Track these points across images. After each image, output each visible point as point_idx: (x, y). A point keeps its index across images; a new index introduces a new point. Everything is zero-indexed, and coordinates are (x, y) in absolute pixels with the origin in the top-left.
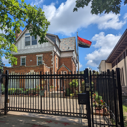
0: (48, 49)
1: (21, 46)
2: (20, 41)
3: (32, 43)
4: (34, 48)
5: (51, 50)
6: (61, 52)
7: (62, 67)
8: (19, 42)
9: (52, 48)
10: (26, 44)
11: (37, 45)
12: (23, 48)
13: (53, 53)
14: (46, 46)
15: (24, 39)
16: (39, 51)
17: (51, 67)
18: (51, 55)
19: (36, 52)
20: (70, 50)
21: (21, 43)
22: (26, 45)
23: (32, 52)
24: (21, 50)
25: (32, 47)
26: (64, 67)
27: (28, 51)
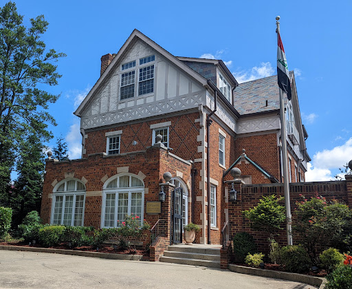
0: (187, 102)
1: (109, 101)
2: (107, 87)
3: (140, 89)
4: (145, 105)
5: (196, 105)
6: (238, 118)
7: (240, 163)
8: (105, 90)
9: (200, 99)
10: (122, 93)
11: (152, 94)
12: (113, 107)
13: (205, 114)
14: (180, 94)
15: (119, 81)
16: (160, 112)
17: (196, 160)
18: (196, 121)
19: (150, 115)
20: (270, 108)
21: (109, 92)
22: (122, 98)
23: (140, 117)
24: (108, 112)
25: (140, 102)
26: (247, 162)
27: (127, 114)
